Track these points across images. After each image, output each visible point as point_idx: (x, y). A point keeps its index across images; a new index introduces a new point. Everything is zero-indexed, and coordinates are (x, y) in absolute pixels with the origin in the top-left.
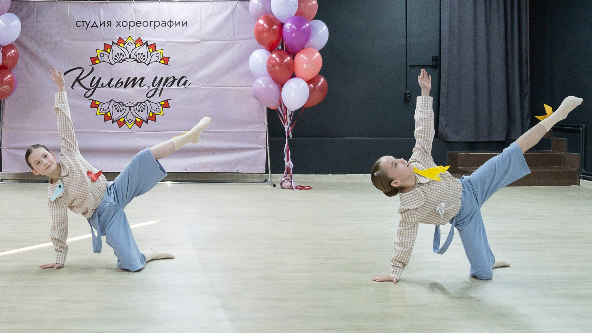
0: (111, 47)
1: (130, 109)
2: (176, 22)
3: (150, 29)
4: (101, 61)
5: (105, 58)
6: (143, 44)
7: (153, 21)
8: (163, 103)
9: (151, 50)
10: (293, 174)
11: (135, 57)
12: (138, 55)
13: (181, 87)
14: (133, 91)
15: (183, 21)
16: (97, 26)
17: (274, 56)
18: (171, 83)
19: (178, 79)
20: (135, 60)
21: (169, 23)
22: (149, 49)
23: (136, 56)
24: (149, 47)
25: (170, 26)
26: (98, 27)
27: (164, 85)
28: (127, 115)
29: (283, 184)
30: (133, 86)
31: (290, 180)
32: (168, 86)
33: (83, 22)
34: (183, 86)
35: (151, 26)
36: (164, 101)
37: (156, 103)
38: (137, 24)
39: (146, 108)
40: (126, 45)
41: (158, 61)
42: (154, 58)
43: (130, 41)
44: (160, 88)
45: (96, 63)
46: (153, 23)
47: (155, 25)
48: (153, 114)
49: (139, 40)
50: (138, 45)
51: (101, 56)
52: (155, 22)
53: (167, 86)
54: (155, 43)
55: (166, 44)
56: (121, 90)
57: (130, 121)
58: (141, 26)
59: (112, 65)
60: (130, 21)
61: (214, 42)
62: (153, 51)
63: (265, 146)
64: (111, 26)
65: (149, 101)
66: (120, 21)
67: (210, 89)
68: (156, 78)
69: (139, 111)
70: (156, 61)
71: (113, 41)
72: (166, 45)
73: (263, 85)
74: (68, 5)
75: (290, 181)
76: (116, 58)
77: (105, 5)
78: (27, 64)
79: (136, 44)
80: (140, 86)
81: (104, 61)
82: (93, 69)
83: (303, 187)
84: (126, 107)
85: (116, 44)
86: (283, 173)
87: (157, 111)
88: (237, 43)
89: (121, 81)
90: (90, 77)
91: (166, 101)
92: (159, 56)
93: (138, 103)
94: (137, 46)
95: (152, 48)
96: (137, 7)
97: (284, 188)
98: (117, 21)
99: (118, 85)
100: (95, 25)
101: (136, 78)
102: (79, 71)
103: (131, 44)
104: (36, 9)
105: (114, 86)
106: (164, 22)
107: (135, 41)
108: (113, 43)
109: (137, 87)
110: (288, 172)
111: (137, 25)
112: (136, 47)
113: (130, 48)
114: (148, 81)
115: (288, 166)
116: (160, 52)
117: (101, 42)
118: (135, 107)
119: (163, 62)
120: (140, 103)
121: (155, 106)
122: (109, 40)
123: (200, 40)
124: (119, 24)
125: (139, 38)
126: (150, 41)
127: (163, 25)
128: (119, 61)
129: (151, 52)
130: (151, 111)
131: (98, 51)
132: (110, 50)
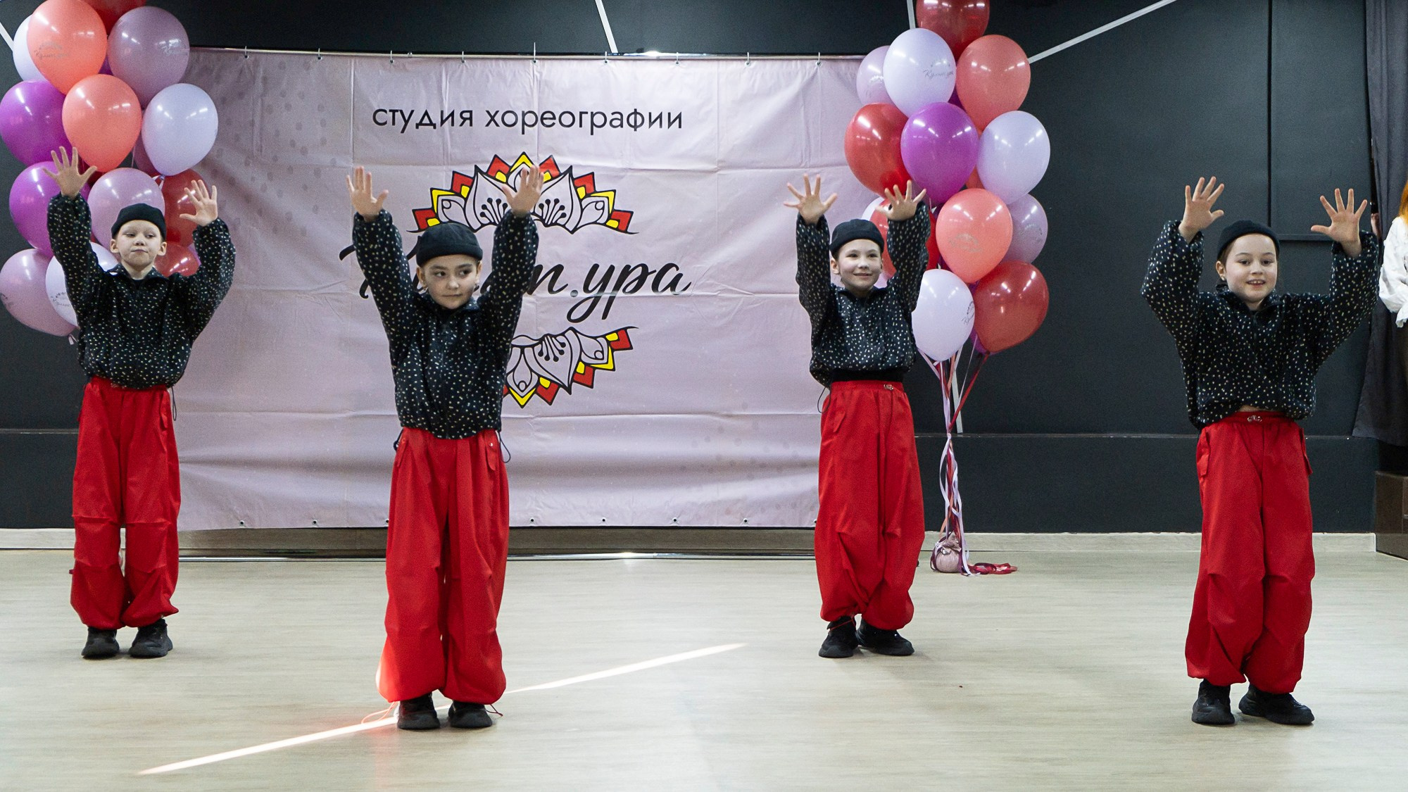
0: (470, 182)
1: (522, 352)
2: (650, 114)
3: (578, 135)
4: (444, 219)
5: (455, 212)
7: (587, 113)
8: (613, 337)
9: (582, 191)
10: (966, 531)
11: (538, 211)
12: (546, 206)
13: (665, 293)
14: (533, 303)
15: (669, 114)
16: (431, 124)
18: (637, 281)
19: (655, 271)
20: (536, 218)
21: (632, 118)
22: (576, 188)
23: (541, 206)
24: (576, 182)
25: (635, 127)
26: (435, 128)
27: (617, 288)
28: (514, 370)
29: (938, 561)
31: (957, 548)
32: (627, 291)
33: (394, 112)
34: (668, 292)
35: (581, 126)
36: (616, 332)
37: (595, 338)
38: (546, 118)
39: (567, 349)
40: (512, 176)
41: (602, 220)
42: (591, 214)
43: (524, 166)
44: (606, 295)
45: (430, 225)
46: (586, 118)
47: (593, 124)
48: (587, 367)
49: (549, 164)
50: (547, 176)
51: (443, 207)
52: (593, 115)
53: (624, 290)
54: (593, 174)
55: (622, 174)
57: (522, 386)
58: (554, 124)
59: (474, 231)
60: (523, 112)
61: (756, 171)
62: (587, 195)
64: (471, 125)
65: (575, 331)
66: (497, 112)
67: (742, 299)
68: (595, 267)
69: (547, 358)
70: (595, 223)
71: (476, 167)
72: (622, 177)
74: (353, 63)
75: (956, 552)
76: (486, 211)
77: (453, 65)
80: (551, 290)
83: (993, 566)
84: (512, 346)
85: (486, 173)
86: (939, 530)
87: (596, 358)
91: (622, 332)
92: (603, 208)
93: (546, 335)
95: (585, 186)
96: (545, 73)
97: (941, 570)
98: (488, 112)
100: (426, 121)
104: (261, 74)
106: (619, 116)
107: (537, 165)
108: (477, 170)
109: (542, 292)
110: (953, 528)
111: (545, 121)
114: (574, 276)
115: (952, 513)
116: (608, 198)
117: (444, 168)
118: (538, 349)
119: (614, 224)
120: (552, 336)
121: (590, 346)
122: (467, 163)
123: (716, 167)
124: (493, 118)
125: (548, 157)
126: (579, 166)
127: (616, 123)
128: (493, 221)
129: (581, 197)
130: (580, 360)
131: (435, 193)
132: (468, 189)
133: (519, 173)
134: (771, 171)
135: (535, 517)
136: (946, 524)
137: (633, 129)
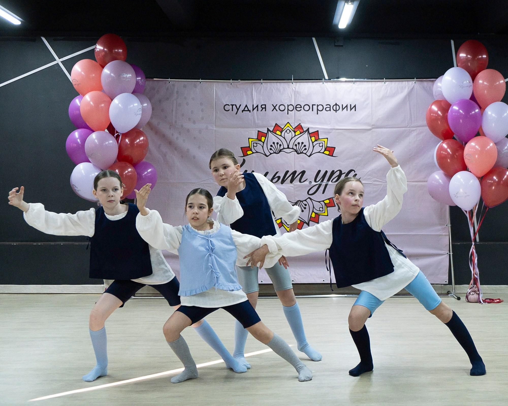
0: (265, 135)
2: (342, 105)
3: (312, 115)
4: (254, 151)
5: (259, 148)
6: (304, 132)
7: (315, 105)
8: (327, 201)
9: (313, 139)
10: (481, 284)
11: (295, 147)
12: (298, 145)
14: (292, 187)
15: (351, 105)
16: (248, 110)
18: (337, 177)
19: (345, 173)
20: (294, 150)
21: (335, 107)
22: (311, 137)
23: (296, 145)
24: (311, 135)
25: (336, 111)
26: (250, 112)
27: (328, 180)
29: (469, 297)
30: (291, 181)
32: (333, 181)
33: (232, 105)
35: (313, 111)
36: (329, 199)
37: (319, 202)
38: (297, 107)
39: (307, 207)
40: (283, 132)
41: (322, 151)
42: (317, 149)
43: (288, 128)
44: (324, 183)
45: (248, 154)
46: (315, 107)
47: (318, 110)
48: (316, 214)
49: (299, 127)
50: (298, 132)
51: (254, 146)
52: (318, 106)
53: (332, 181)
54: (318, 131)
55: (331, 131)
58: (301, 110)
59: (267, 156)
60: (288, 105)
61: (388, 129)
62: (316, 140)
63: (448, 252)
64: (265, 110)
65: (311, 199)
66: (277, 105)
67: (383, 185)
68: (319, 171)
70: (319, 152)
72: (331, 132)
73: (440, 181)
74: (215, 85)
75: (477, 293)
76: (272, 148)
77: (258, 85)
78: (164, 155)
79: (295, 132)
80: (300, 181)
81: (257, 152)
82: (244, 161)
83: (493, 300)
85: (272, 131)
86: (469, 284)
87: (320, 211)
88: (413, 131)
89: (277, 175)
91: (331, 199)
92: (322, 146)
93: (298, 201)
94: (296, 134)
95: (314, 136)
96: (297, 88)
97: (472, 301)
98: (273, 105)
99: (274, 180)
100: (246, 109)
101: (295, 172)
103: (290, 131)
104: (176, 90)
106: (329, 106)
107: (294, 128)
108: (268, 130)
109: (296, 182)
110: (475, 283)
111: (297, 109)
112: (295, 136)
113: (288, 136)
114: (310, 175)
115: (475, 277)
116: (324, 141)
117: (254, 129)
119: (327, 152)
120: (301, 201)
121: (317, 205)
122: (264, 127)
123: (371, 128)
124: (275, 108)
125: (298, 124)
126: (312, 128)
127: (328, 109)
128: (275, 152)
129: (313, 141)
130: (313, 211)
131: (250, 140)
132: (264, 138)
133: (286, 131)
134: (395, 129)
135: (294, 279)
136: (472, 282)
137: (335, 112)
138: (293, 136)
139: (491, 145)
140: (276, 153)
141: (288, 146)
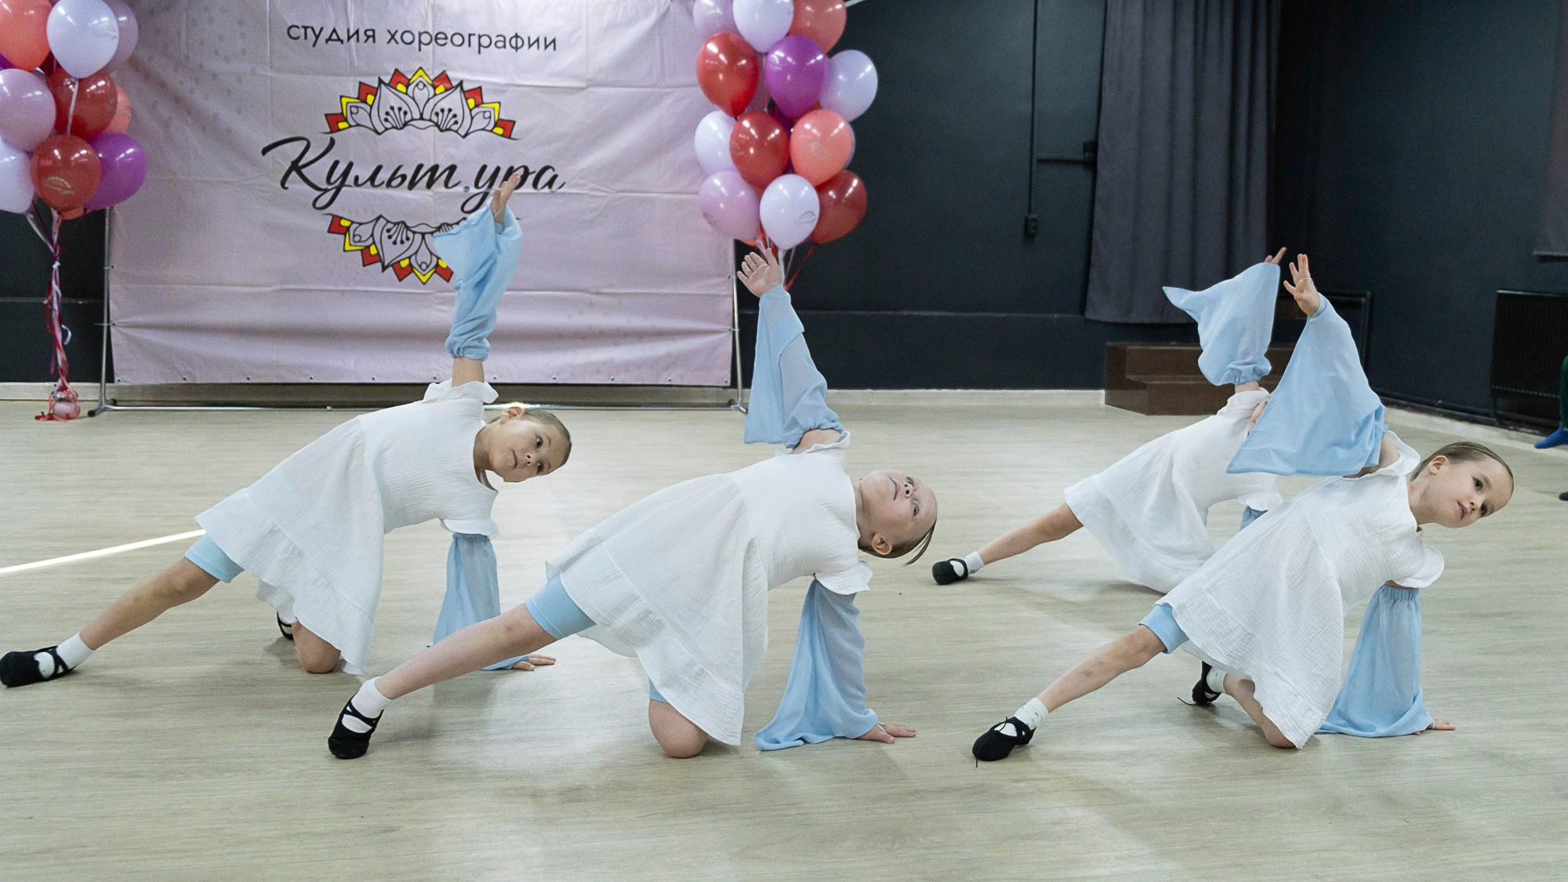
0: (375, 91)
1: (423, 238)
2: (529, 38)
3: (467, 54)
4: (353, 123)
5: (362, 117)
6: (453, 87)
7: (474, 35)
9: (471, 102)
11: (434, 118)
12: (441, 114)
14: (431, 196)
15: (545, 39)
16: (339, 39)
17: (746, 123)
19: (534, 172)
20: (432, 124)
21: (514, 40)
22: (466, 99)
23: (437, 114)
24: (468, 94)
25: (517, 48)
26: (342, 43)
28: (416, 253)
30: (429, 185)
33: (306, 28)
34: (546, 190)
35: (470, 45)
38: (438, 38)
40: (411, 88)
41: (490, 128)
42: (480, 122)
43: (421, 79)
45: (341, 128)
46: (474, 40)
47: (480, 45)
49: (443, 78)
50: (441, 89)
51: (351, 113)
52: (480, 37)
54: (480, 88)
55: (505, 88)
56: (402, 193)
57: (424, 266)
58: (445, 44)
59: (379, 134)
60: (419, 32)
61: (619, 89)
62: (477, 106)
63: (730, 327)
64: (374, 41)
66: (396, 32)
67: (609, 197)
68: (484, 168)
70: (483, 129)
71: (379, 79)
72: (506, 91)
76: (389, 117)
78: (166, 125)
79: (435, 88)
80: (446, 186)
81: (358, 125)
82: (332, 142)
84: (414, 233)
85: (389, 85)
88: (668, 94)
89: (400, 173)
90: (327, 162)
92: (490, 117)
93: (443, 224)
94: (438, 91)
95: (474, 98)
98: (389, 31)
99: (395, 183)
100: (334, 37)
101: (435, 168)
102: (300, 146)
103: (425, 86)
105: (384, 185)
106: (502, 39)
107: (432, 78)
108: (381, 81)
109: (438, 186)
111: (439, 41)
112: (435, 95)
113: (422, 95)
114: (466, 175)
116: (494, 108)
117: (352, 79)
119: (499, 131)
120: (448, 225)
122: (371, 75)
123: (586, 85)
124: (393, 37)
125: (441, 71)
126: (469, 81)
127: (500, 44)
128: (395, 126)
129: (471, 107)
131: (344, 100)
132: (373, 97)
133: (417, 85)
134: (632, 90)
137: (514, 50)
138: (431, 95)
139: (842, 125)
140: (396, 128)
141: (421, 115)
